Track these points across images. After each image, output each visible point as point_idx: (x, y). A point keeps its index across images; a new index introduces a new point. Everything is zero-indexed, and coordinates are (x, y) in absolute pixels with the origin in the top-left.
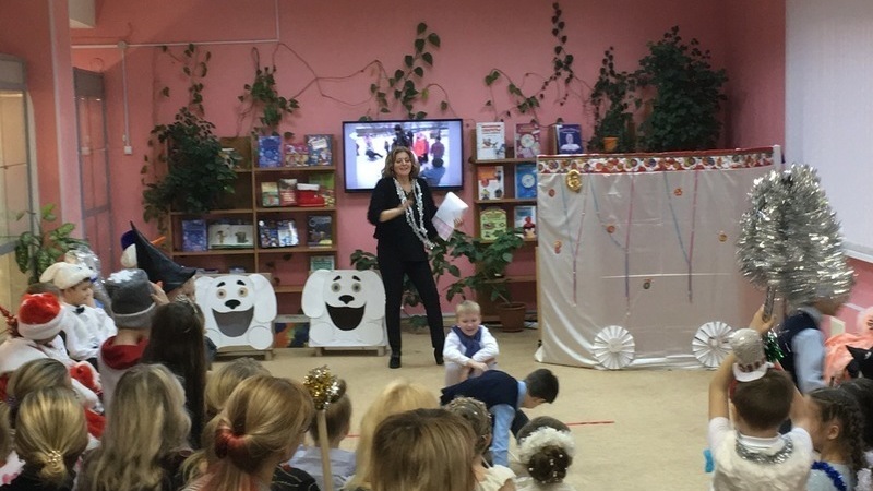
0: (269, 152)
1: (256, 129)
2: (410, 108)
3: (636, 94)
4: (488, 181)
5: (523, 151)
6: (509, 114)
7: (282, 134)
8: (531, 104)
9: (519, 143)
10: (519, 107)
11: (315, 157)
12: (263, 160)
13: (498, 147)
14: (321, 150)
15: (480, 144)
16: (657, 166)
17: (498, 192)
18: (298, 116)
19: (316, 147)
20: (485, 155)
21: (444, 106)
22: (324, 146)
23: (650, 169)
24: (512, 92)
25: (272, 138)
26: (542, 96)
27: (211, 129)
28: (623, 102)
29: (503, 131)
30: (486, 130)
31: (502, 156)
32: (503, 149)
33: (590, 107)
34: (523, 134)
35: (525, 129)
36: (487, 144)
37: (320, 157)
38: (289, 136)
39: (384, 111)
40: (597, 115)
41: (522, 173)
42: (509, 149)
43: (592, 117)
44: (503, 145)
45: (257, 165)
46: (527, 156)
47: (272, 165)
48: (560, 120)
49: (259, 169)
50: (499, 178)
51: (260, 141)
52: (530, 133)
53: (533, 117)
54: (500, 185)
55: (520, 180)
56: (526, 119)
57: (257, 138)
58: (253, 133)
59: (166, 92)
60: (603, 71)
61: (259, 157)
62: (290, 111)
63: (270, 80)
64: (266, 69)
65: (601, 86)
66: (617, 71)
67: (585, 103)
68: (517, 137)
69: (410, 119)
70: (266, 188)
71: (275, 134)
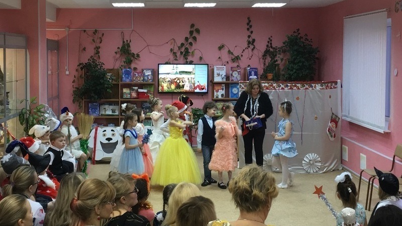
0: (127, 76)
1: (121, 65)
2: (186, 59)
3: (281, 56)
4: (218, 90)
5: (233, 78)
6: (228, 62)
7: (132, 68)
8: (237, 59)
9: (232, 75)
10: (232, 60)
11: (146, 78)
12: (124, 79)
13: (223, 76)
14: (149, 75)
15: (215, 75)
16: (289, 87)
17: (222, 95)
18: (140, 61)
19: (146, 74)
20: (217, 79)
21: (201, 58)
22: (150, 73)
23: (286, 88)
24: (229, 54)
25: (128, 69)
26: (242, 55)
27: (103, 65)
28: (276, 59)
29: (225, 70)
30: (218, 69)
31: (225, 80)
33: (262, 61)
34: (233, 71)
35: (234, 69)
36: (218, 75)
37: (148, 78)
38: (135, 69)
39: (176, 60)
40: (265, 64)
41: (232, 87)
42: (227, 77)
43: (262, 65)
44: (225, 76)
45: (122, 81)
46: (235, 80)
47: (128, 81)
48: (249, 66)
49: (122, 83)
50: (223, 89)
52: (237, 71)
53: (238, 64)
54: (223, 92)
55: (232, 90)
56: (235, 65)
57: (122, 70)
58: (120, 67)
59: (84, 49)
60: (267, 46)
61: (122, 77)
62: (136, 59)
63: (129, 46)
64: (127, 41)
65: (267, 52)
66: (274, 46)
67: (260, 59)
68: (231, 72)
69: (186, 63)
70: (125, 90)
71: (130, 68)
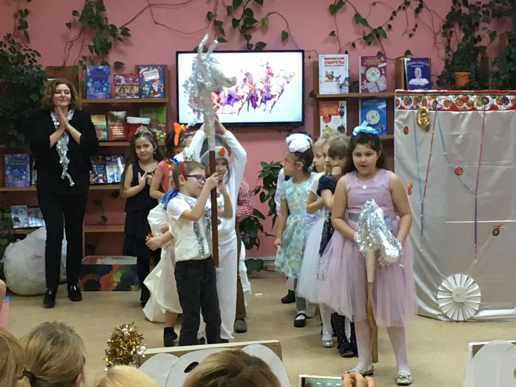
0: (97, 83)
1: (83, 57)
2: (248, 38)
3: (491, 27)
4: (330, 117)
5: (369, 86)
6: (354, 45)
7: (112, 64)
8: (378, 36)
9: (364, 77)
10: (365, 38)
11: (146, 88)
12: (91, 91)
13: (342, 80)
14: (154, 81)
15: (322, 78)
16: (510, 105)
17: (341, 129)
18: (129, 44)
19: (148, 78)
20: (327, 88)
21: (285, 36)
22: (156, 77)
23: (502, 107)
24: (357, 23)
25: (101, 67)
26: (390, 27)
27: (36, 58)
28: (476, 35)
29: (347, 64)
30: (329, 62)
31: (346, 90)
32: (347, 83)
33: (441, 39)
34: (368, 67)
35: (370, 62)
36: (330, 77)
37: (152, 88)
38: (119, 66)
39: (222, 40)
40: (448, 48)
41: (366, 109)
42: (353, 84)
43: (443, 50)
44: (346, 79)
45: (84, 96)
46: (373, 90)
47: (100, 97)
48: (408, 53)
49: (86, 101)
50: (342, 114)
51: (88, 70)
52: (376, 66)
53: (379, 49)
54: (343, 121)
55: (364, 116)
56: (373, 50)
57: (85, 68)
58: (81, 62)
61: (87, 88)
62: (120, 40)
63: (101, 6)
65: (453, 17)
67: (435, 34)
68: (361, 70)
69: (249, 49)
70: (96, 121)
71: (105, 63)
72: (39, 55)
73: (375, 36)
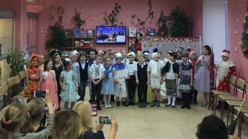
0: (77, 33)
1: (75, 28)
2: (113, 23)
3: (168, 22)
6: (137, 25)
7: (81, 29)
8: (143, 23)
10: (140, 24)
11: (89, 35)
14: (91, 33)
15: (130, 33)
16: (171, 41)
18: (85, 24)
19: (89, 32)
20: (131, 35)
21: (121, 23)
23: (169, 41)
24: (138, 20)
26: (146, 21)
28: (165, 23)
29: (136, 30)
30: (131, 29)
33: (157, 24)
34: (140, 31)
35: (141, 29)
37: (90, 35)
38: (83, 29)
39: (107, 24)
40: (159, 26)
45: (74, 36)
47: (78, 36)
48: (150, 27)
49: (74, 37)
52: (142, 30)
53: (143, 26)
57: (74, 30)
59: (53, 18)
60: (161, 16)
61: (75, 34)
62: (83, 23)
63: (79, 16)
64: (78, 13)
65: (160, 20)
66: (164, 16)
69: (113, 26)
70: (76, 42)
71: (79, 29)
72: (64, 27)
73: (142, 23)
